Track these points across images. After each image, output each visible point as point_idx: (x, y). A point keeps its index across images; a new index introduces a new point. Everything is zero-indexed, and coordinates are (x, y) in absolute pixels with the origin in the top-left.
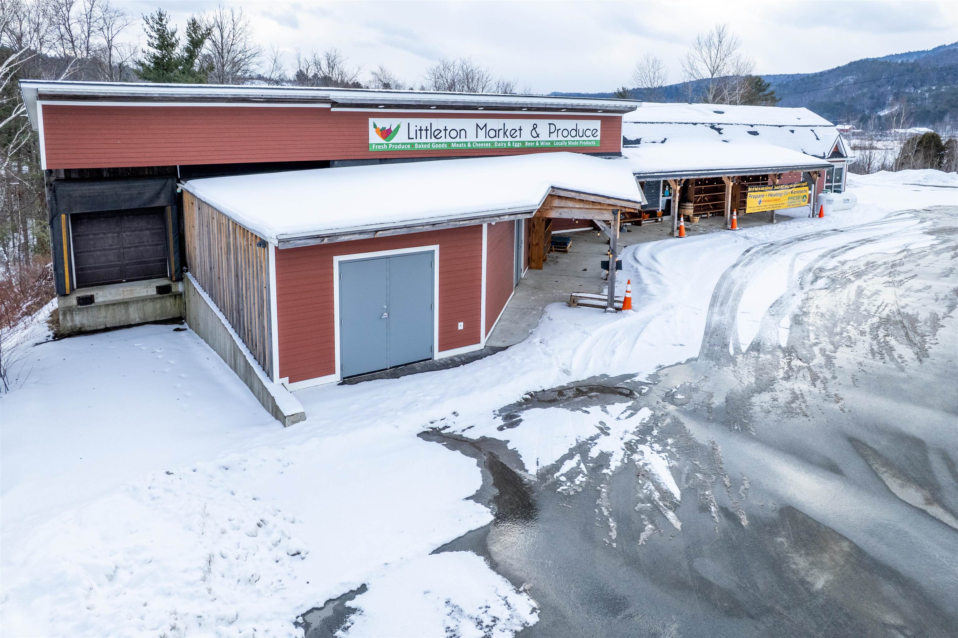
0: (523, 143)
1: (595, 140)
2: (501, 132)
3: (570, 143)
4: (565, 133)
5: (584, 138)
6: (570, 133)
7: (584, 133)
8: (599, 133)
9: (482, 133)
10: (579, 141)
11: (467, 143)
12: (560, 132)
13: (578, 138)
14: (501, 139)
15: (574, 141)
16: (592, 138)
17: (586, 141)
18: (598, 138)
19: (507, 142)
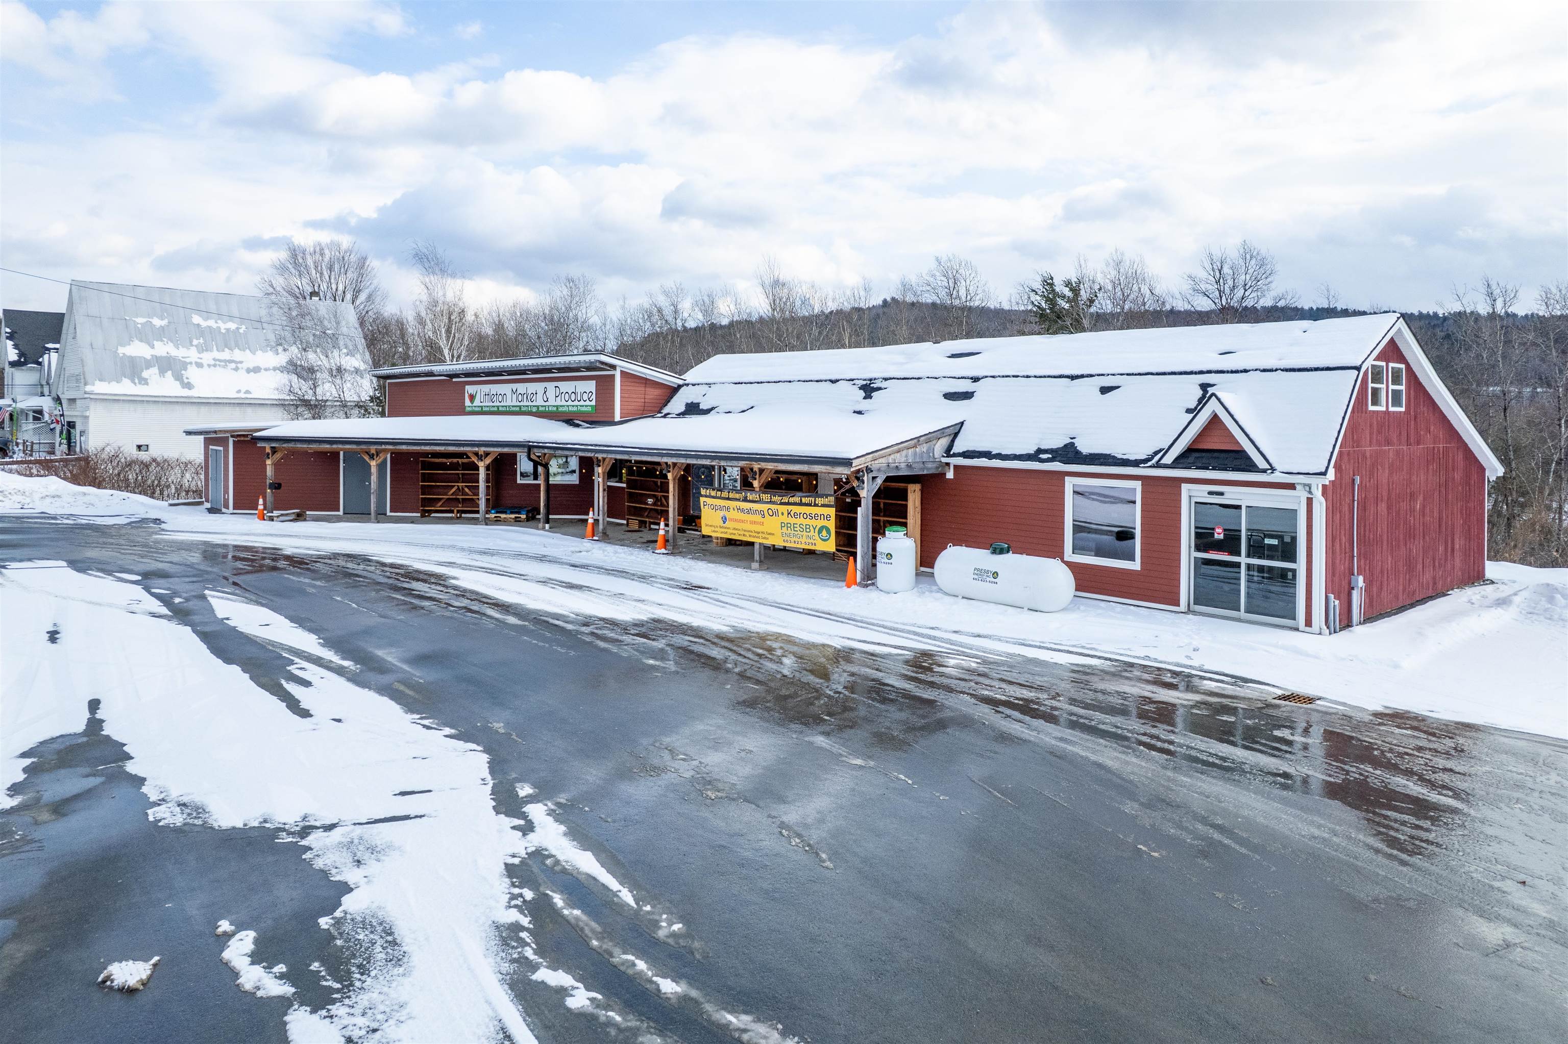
0: (538, 407)
1: (588, 404)
2: (525, 396)
3: (570, 409)
4: (567, 396)
5: (582, 403)
6: (570, 397)
7: (582, 396)
8: (594, 397)
9: (514, 396)
10: (577, 406)
11: (506, 406)
12: (563, 395)
13: (576, 403)
14: (525, 403)
15: (573, 406)
16: (588, 403)
17: (583, 406)
18: (593, 403)
19: (528, 406)
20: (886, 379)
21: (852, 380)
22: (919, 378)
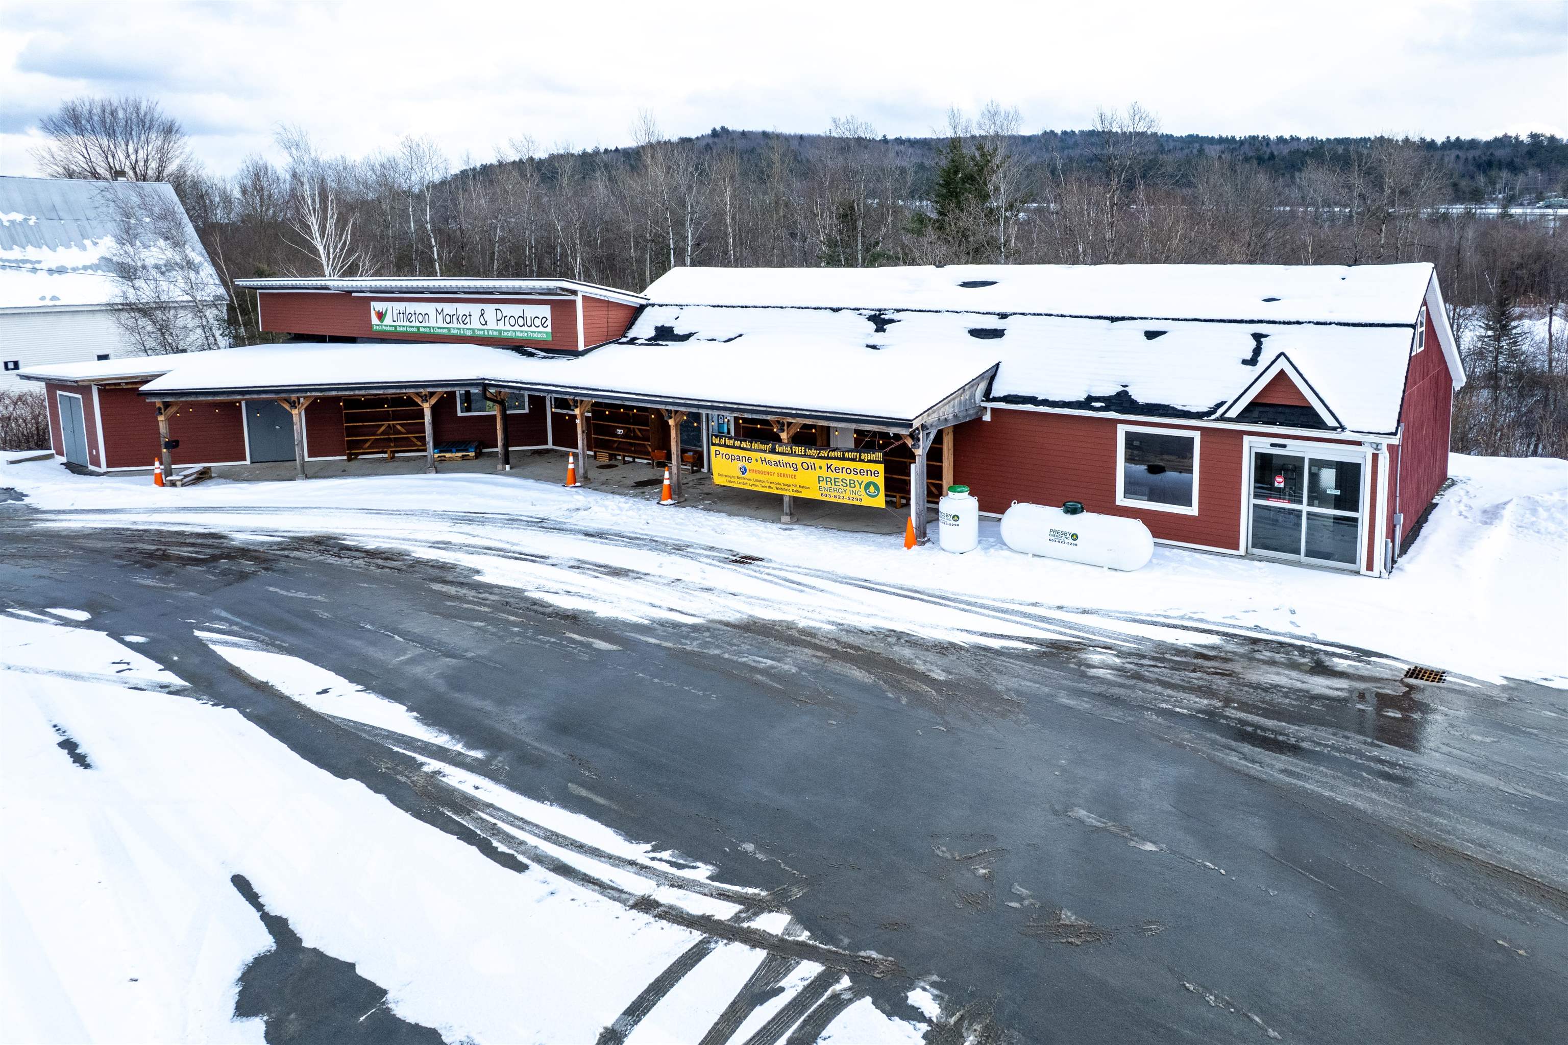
0: (473, 330)
1: (543, 331)
2: (455, 317)
3: (518, 334)
4: (512, 321)
5: (533, 329)
6: (516, 321)
7: (532, 320)
8: (549, 322)
9: (440, 317)
10: (527, 332)
11: (429, 328)
12: (507, 319)
13: (525, 328)
14: (455, 325)
15: (522, 332)
16: (541, 329)
17: (535, 332)
18: (549, 329)
19: (459, 329)
20: (898, 311)
21: (858, 309)
22: (937, 312)
